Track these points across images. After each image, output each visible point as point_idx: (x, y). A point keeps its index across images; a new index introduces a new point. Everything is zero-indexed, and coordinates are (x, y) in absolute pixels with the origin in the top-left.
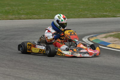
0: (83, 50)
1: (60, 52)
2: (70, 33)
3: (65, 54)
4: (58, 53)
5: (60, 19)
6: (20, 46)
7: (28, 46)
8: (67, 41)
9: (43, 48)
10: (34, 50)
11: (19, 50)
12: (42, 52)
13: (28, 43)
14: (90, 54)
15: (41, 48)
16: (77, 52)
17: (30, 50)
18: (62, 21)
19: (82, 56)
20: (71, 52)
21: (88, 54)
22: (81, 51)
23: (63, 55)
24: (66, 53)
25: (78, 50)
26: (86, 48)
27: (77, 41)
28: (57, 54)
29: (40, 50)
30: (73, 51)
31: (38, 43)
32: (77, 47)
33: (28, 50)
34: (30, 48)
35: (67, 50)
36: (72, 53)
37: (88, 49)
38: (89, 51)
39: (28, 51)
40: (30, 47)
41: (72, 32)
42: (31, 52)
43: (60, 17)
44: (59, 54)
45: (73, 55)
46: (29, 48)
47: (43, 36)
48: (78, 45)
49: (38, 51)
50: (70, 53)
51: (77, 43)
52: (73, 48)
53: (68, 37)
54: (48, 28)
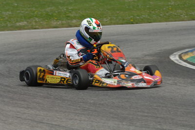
0: (135, 76)
1: (99, 81)
2: (110, 49)
3: (107, 84)
4: (95, 82)
5: (90, 25)
6: (23, 75)
7: (39, 74)
8: (104, 63)
9: (67, 75)
10: (49, 79)
11: (22, 80)
12: (65, 82)
13: (39, 68)
14: (148, 82)
15: (63, 76)
16: (127, 80)
17: (43, 79)
18: (94, 28)
19: (136, 86)
20: (116, 80)
21: (145, 82)
22: (133, 78)
23: (104, 85)
24: (108, 82)
25: (127, 76)
26: (140, 72)
27: (124, 61)
28: (93, 83)
29: (62, 78)
30: (119, 77)
31: (54, 68)
32: (126, 71)
33: (40, 79)
34: (44, 76)
35: (108, 76)
36: (118, 81)
37: (144, 74)
38: (145, 77)
39: (39, 81)
40: (42, 74)
41: (114, 47)
42: (44, 82)
43: (91, 22)
44: (96, 84)
45: (121, 85)
46: (41, 77)
47: (62, 56)
48: (126, 68)
49: (58, 81)
50: (115, 82)
51: (125, 65)
52: (119, 73)
53: (108, 56)
54: (71, 41)
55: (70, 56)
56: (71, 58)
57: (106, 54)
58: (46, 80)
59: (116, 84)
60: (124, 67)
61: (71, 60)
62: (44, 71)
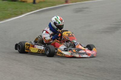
0: (81, 51)
1: (60, 53)
2: (68, 34)
3: (65, 55)
4: (58, 53)
6: (17, 46)
7: (26, 46)
8: (64, 42)
9: (42, 48)
10: (32, 50)
12: (41, 52)
13: (26, 43)
15: (40, 48)
16: (76, 53)
17: (28, 49)
19: (81, 56)
20: (70, 53)
21: (87, 55)
22: (80, 52)
23: (63, 55)
24: (65, 54)
25: (76, 50)
26: (84, 49)
27: (75, 42)
28: (57, 54)
29: (39, 50)
30: (72, 51)
33: (26, 49)
34: (29, 48)
35: (66, 50)
36: (71, 53)
37: (86, 50)
38: (87, 52)
39: (26, 51)
40: (28, 46)
41: (70, 33)
42: (29, 51)
45: (73, 55)
46: (27, 48)
48: (76, 46)
49: (37, 51)
51: (76, 44)
52: (72, 49)
53: (66, 38)
54: (46, 29)
55: (45, 38)
56: (46, 39)
57: (65, 37)
58: (30, 50)
59: (70, 55)
60: (75, 45)
61: (46, 40)
62: (29, 45)
